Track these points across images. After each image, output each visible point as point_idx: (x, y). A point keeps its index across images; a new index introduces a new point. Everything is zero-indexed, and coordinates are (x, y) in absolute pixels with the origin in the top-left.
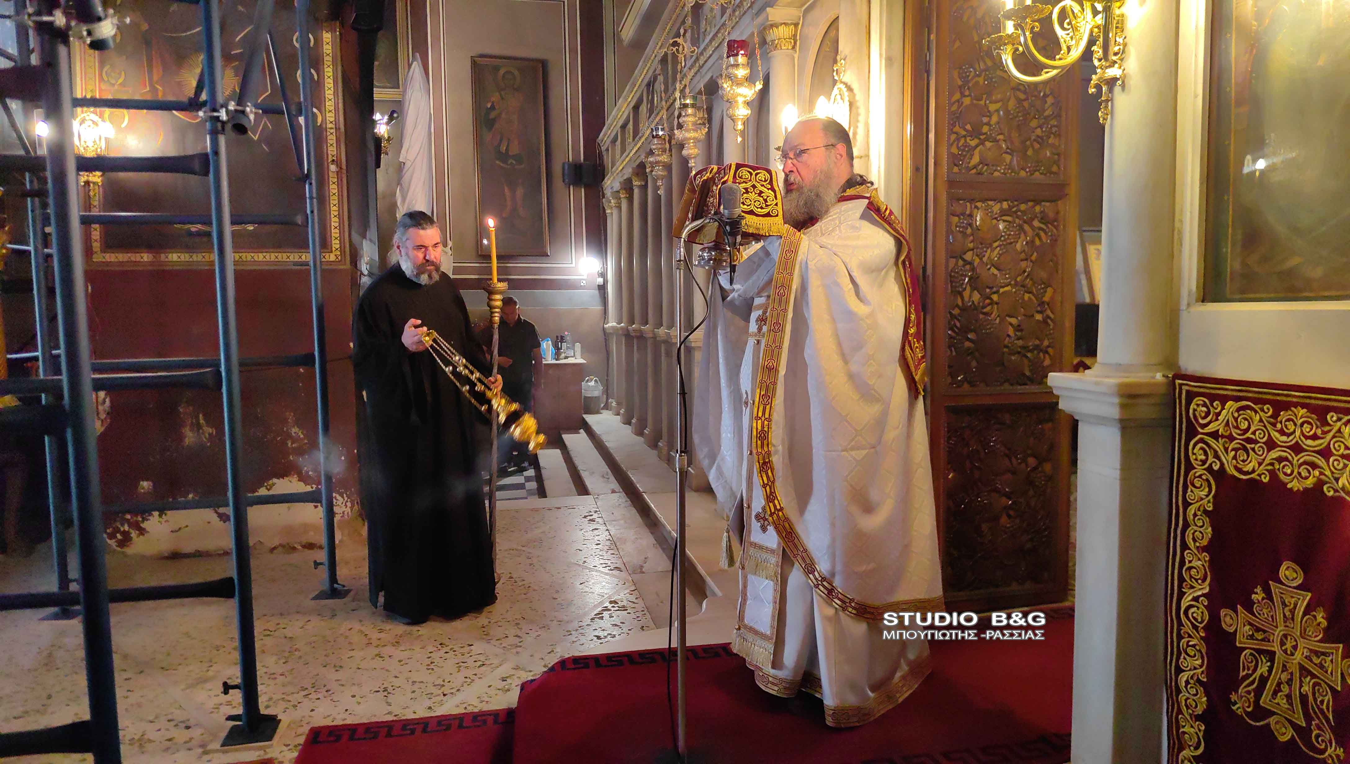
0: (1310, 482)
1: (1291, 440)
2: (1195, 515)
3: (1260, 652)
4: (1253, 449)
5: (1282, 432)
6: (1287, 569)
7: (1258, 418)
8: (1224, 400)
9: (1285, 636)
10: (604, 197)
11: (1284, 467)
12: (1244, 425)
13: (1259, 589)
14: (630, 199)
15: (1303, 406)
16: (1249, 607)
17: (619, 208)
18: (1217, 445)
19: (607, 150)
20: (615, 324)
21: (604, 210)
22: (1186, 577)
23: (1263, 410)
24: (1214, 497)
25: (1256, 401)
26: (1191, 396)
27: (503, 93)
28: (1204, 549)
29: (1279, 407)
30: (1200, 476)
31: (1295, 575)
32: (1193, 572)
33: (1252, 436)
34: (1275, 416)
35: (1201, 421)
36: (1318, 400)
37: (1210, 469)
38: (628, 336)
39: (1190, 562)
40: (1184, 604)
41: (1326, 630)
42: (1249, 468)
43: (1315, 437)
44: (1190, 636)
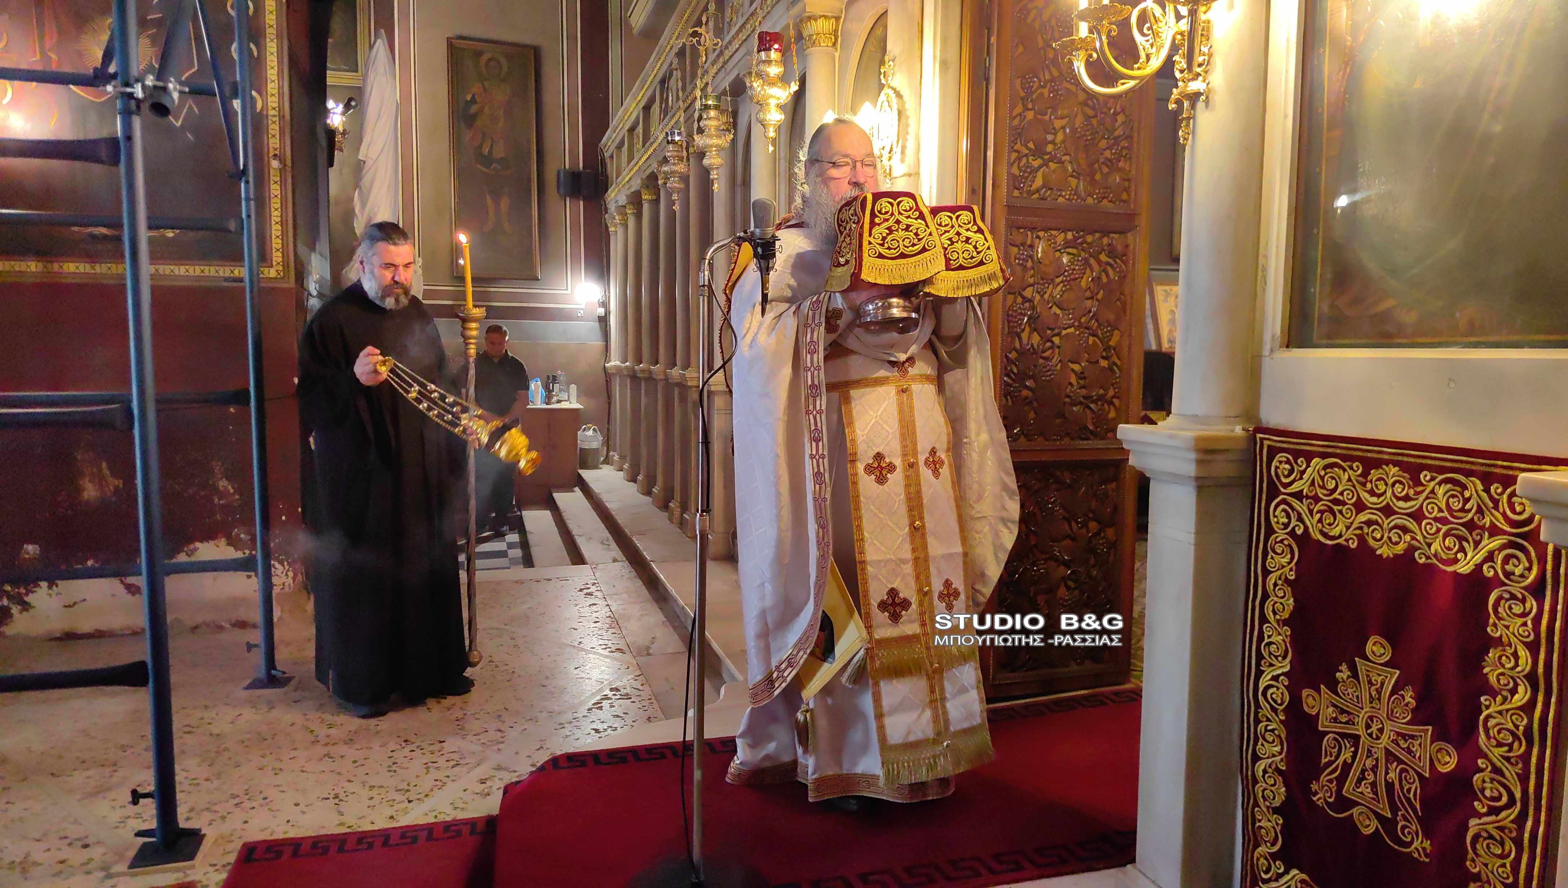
0: (1400, 549)
1: (1382, 502)
2: (1275, 585)
3: (1343, 736)
4: (1341, 512)
5: (1372, 493)
6: (1374, 644)
7: (1346, 477)
8: (1309, 457)
9: (1371, 718)
10: (606, 212)
11: (1373, 531)
12: (1331, 485)
13: (1344, 667)
14: (639, 216)
15: (1396, 464)
16: (1333, 685)
17: (626, 226)
18: (1301, 507)
19: (612, 157)
20: (618, 363)
21: (607, 228)
22: (1265, 654)
23: (1351, 468)
24: (1296, 564)
25: (1345, 458)
26: (1273, 452)
27: (486, 84)
28: (1285, 622)
29: (1369, 464)
30: (1282, 541)
31: (1382, 651)
32: (1273, 648)
33: (1340, 497)
34: (1365, 474)
35: (1284, 480)
36: (1412, 457)
37: (1292, 533)
38: (634, 377)
39: (1269, 637)
40: (1262, 684)
41: (1414, 711)
42: (1335, 532)
43: (1407, 498)
44: (1268, 720)
